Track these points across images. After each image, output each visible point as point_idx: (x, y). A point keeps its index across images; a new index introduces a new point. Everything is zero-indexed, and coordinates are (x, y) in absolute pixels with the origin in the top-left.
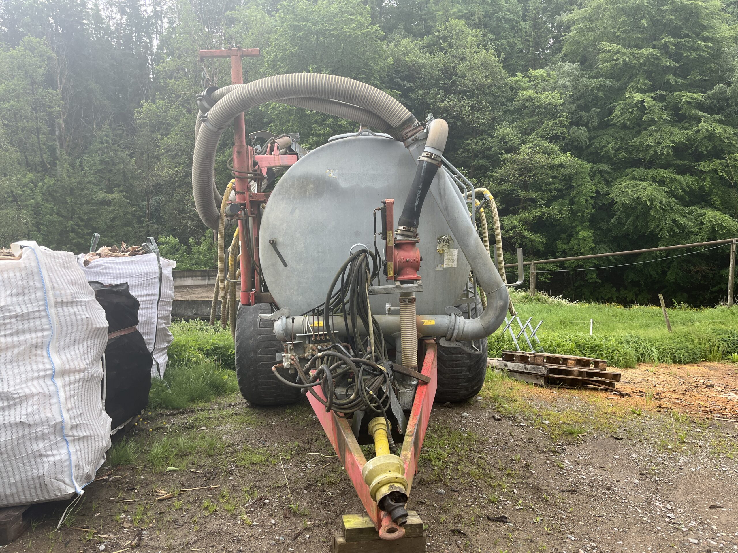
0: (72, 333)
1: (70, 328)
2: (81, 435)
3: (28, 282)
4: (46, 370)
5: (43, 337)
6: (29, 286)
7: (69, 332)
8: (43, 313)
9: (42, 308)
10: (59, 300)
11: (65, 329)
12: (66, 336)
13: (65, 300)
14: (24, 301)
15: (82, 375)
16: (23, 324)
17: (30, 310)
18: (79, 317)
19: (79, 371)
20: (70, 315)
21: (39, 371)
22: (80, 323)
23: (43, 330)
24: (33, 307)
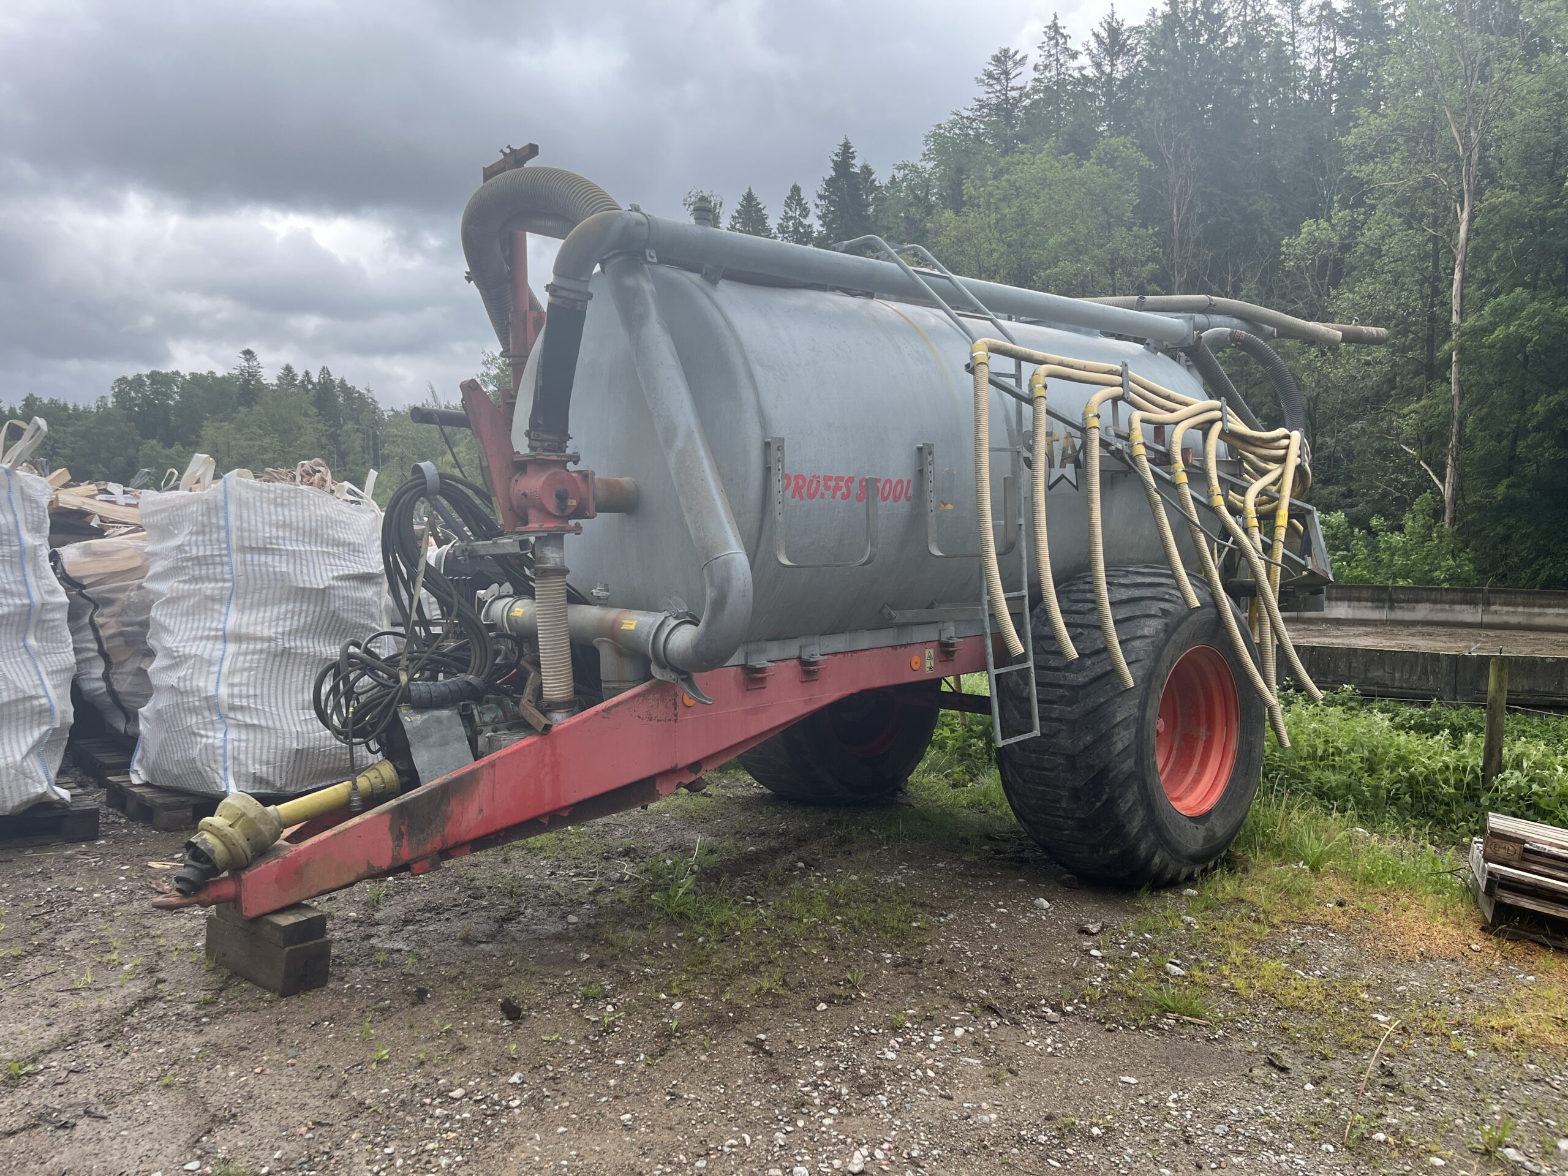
0: (262, 588)
1: (259, 582)
2: (248, 721)
3: (209, 518)
4: (217, 630)
5: (222, 588)
6: (210, 523)
7: (258, 587)
8: (225, 559)
9: (224, 552)
10: (246, 544)
11: (252, 582)
12: (254, 593)
13: (254, 545)
14: (203, 541)
15: (266, 645)
16: (201, 570)
17: (208, 553)
18: (271, 569)
19: (262, 639)
20: (259, 565)
21: (210, 629)
22: (272, 576)
23: (224, 580)
24: (212, 549)
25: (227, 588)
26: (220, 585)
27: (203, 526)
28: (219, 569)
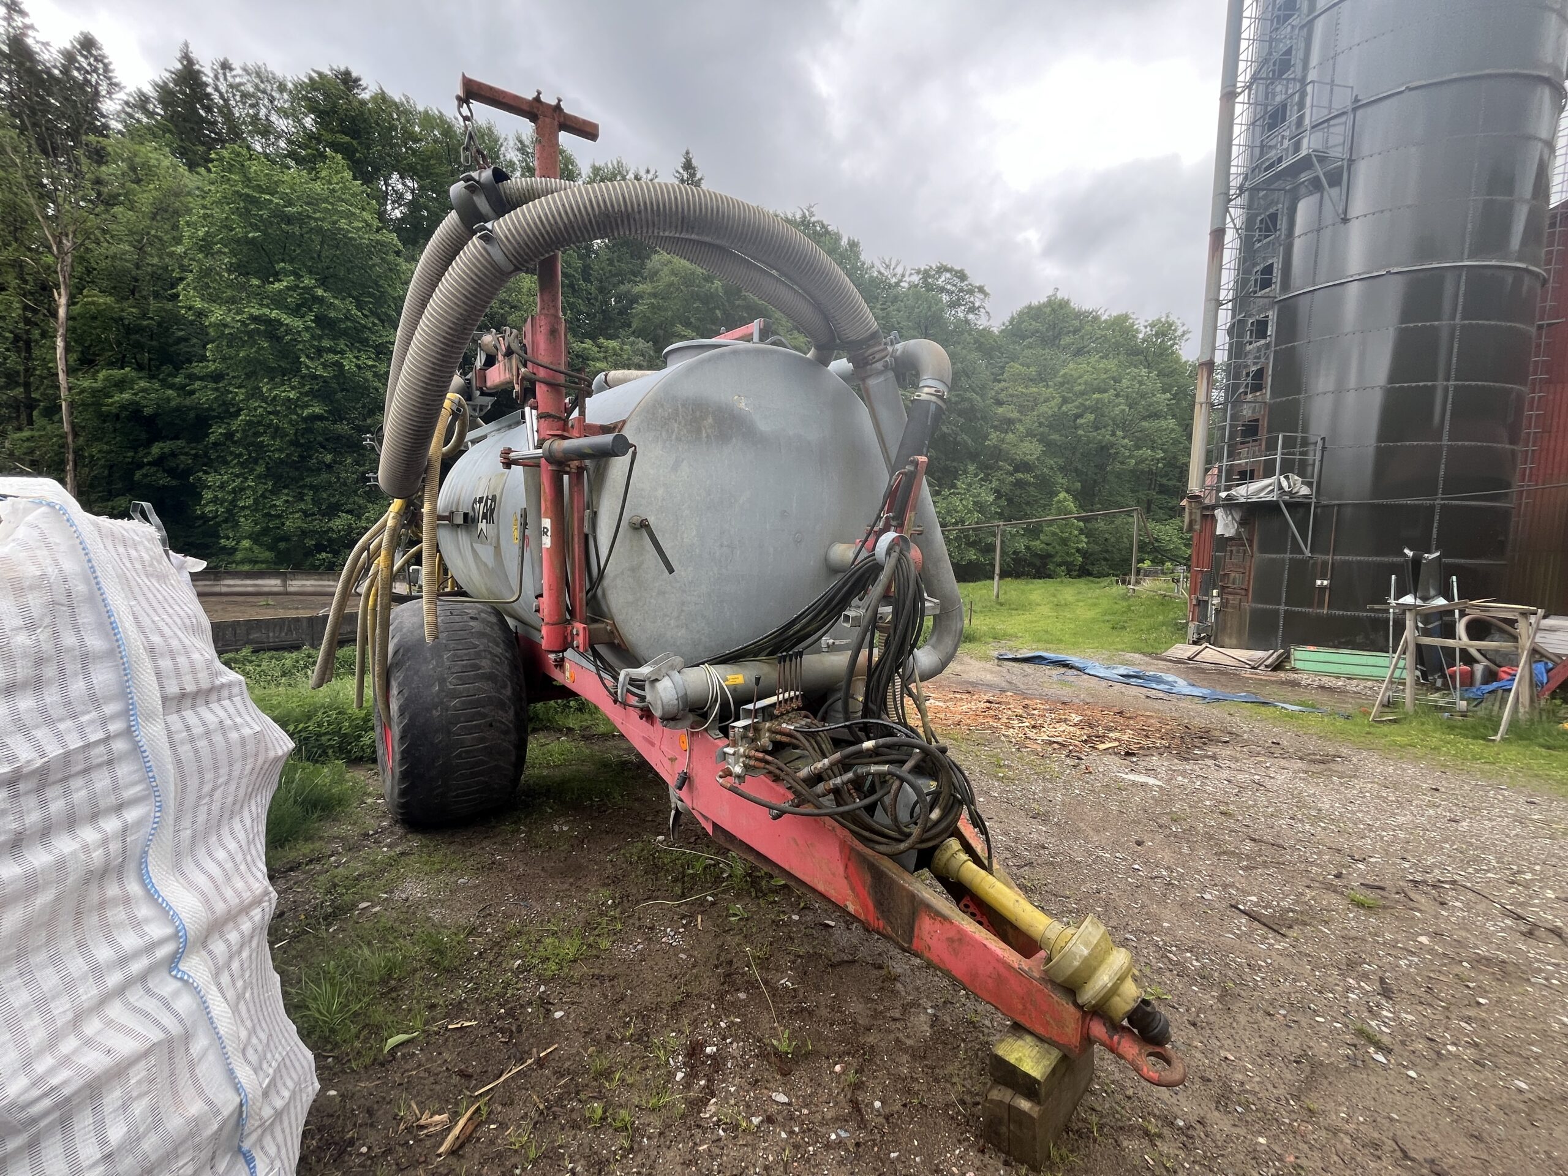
0: (214, 790)
3: (54, 635)
4: (147, 948)
5: (123, 831)
6: (59, 650)
7: (207, 788)
8: (120, 746)
9: (115, 727)
10: (173, 689)
11: (193, 782)
12: (197, 806)
13: (190, 688)
14: (43, 711)
17: (73, 742)
18: (234, 736)
23: (121, 807)
24: (81, 730)
25: (139, 823)
26: (111, 825)
27: (40, 661)
28: (102, 781)
